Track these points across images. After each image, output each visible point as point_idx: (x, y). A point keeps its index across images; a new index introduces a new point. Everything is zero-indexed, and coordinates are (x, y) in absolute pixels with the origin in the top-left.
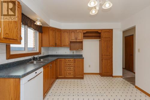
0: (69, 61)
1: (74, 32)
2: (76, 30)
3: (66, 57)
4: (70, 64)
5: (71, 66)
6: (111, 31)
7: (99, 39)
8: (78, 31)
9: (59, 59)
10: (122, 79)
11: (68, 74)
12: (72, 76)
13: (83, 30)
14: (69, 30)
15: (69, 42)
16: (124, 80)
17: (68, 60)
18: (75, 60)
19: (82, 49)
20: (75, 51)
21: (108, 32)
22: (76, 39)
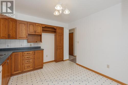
0: (28, 53)
1: (33, 25)
2: (35, 24)
3: (24, 50)
4: (30, 57)
5: (30, 58)
6: (62, 28)
7: (54, 34)
8: (37, 25)
9: (14, 53)
10: (69, 61)
11: (26, 68)
12: (32, 69)
13: (42, 24)
14: (28, 22)
15: (27, 35)
16: (70, 61)
17: (26, 53)
18: (35, 53)
19: (41, 42)
20: (32, 44)
21: (61, 29)
22: (35, 32)
